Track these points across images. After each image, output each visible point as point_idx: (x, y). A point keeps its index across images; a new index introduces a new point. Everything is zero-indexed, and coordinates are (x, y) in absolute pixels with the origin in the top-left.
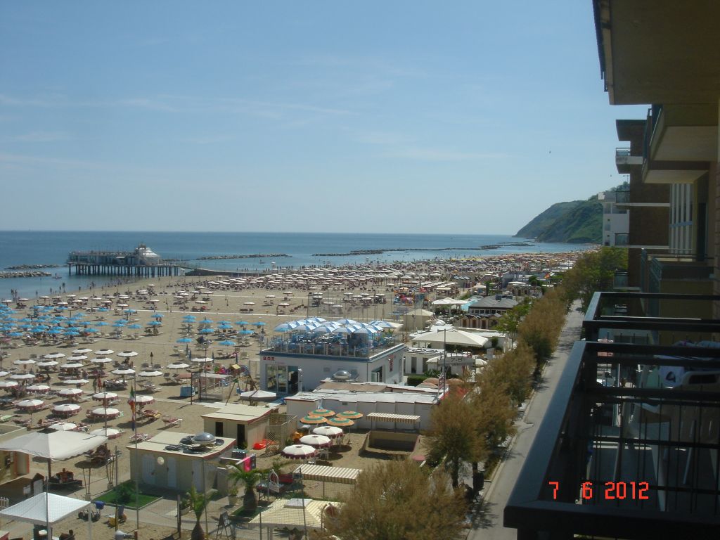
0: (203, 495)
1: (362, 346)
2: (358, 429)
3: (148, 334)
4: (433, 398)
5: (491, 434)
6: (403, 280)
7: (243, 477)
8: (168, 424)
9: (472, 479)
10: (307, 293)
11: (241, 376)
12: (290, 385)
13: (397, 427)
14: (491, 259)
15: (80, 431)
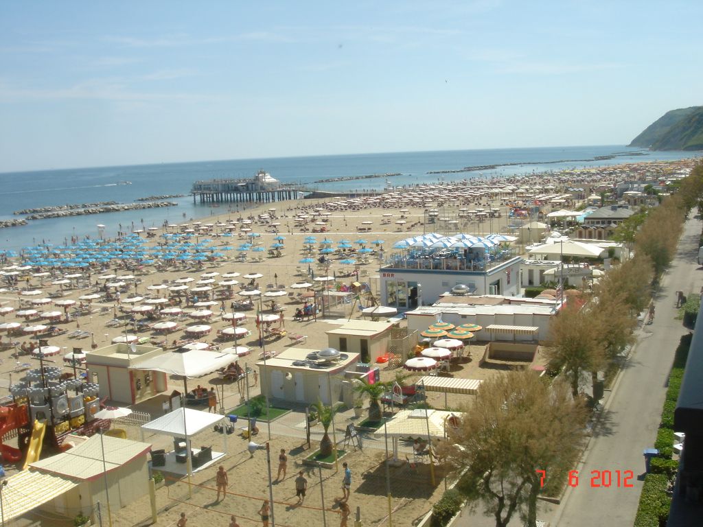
0: (330, 407)
1: (479, 260)
2: (477, 341)
3: (271, 256)
4: (551, 309)
5: (610, 343)
6: (517, 193)
7: (367, 390)
8: (294, 341)
9: (592, 388)
10: (423, 210)
11: (362, 293)
12: (410, 301)
13: (516, 338)
14: (605, 170)
15: (212, 350)
